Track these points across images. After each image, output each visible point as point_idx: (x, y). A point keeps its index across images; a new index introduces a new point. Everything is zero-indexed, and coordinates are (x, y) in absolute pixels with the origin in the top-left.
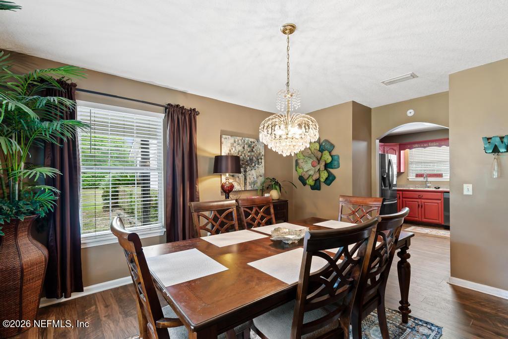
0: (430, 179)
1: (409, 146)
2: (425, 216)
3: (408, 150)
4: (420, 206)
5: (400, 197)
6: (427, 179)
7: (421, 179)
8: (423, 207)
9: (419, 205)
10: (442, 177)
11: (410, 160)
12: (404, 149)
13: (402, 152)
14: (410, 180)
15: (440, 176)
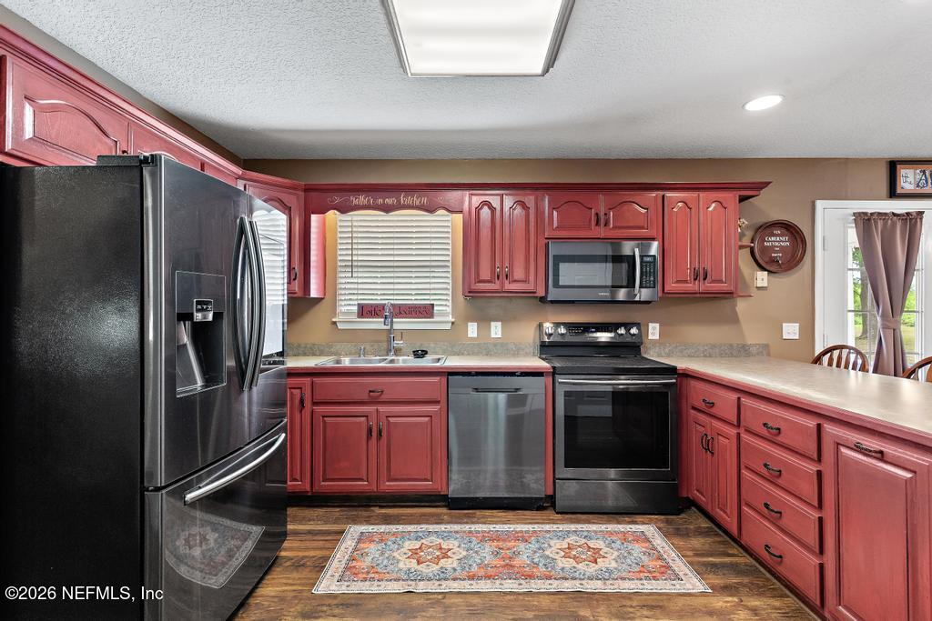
0: (401, 324)
1: (338, 200)
2: (389, 469)
3: (332, 215)
4: (374, 434)
5: (302, 401)
6: (392, 322)
7: (376, 324)
8: (384, 434)
9: (370, 431)
10: (432, 316)
11: (343, 255)
12: (322, 211)
13: (314, 218)
14: (340, 326)
15: (426, 311)
